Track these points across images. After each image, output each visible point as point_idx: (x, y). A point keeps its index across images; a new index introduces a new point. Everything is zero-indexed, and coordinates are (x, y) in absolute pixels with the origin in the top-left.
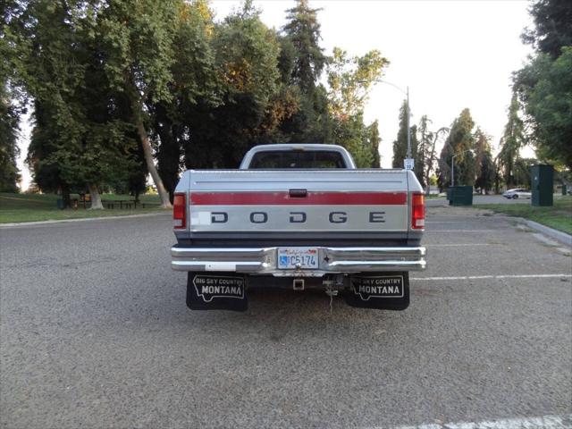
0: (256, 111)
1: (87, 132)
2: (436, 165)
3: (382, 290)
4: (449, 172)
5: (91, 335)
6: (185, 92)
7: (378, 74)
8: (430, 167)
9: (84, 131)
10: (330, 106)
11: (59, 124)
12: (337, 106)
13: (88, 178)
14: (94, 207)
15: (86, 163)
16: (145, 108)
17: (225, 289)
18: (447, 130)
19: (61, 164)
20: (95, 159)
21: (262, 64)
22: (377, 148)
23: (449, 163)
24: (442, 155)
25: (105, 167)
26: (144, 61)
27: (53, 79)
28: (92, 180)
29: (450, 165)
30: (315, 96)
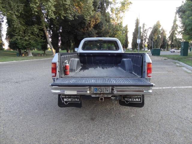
0: (85, 21)
1: (26, 29)
2: (147, 41)
3: (134, 100)
4: (152, 43)
5: (21, 118)
6: (60, 14)
7: (128, 8)
8: (145, 41)
9: (24, 29)
10: (111, 20)
11: (15, 26)
12: (114, 20)
13: (27, 46)
14: (29, 56)
15: (26, 40)
16: (46, 20)
17: (73, 99)
18: (152, 28)
19: (17, 41)
20: (29, 39)
21: (87, 4)
22: (127, 35)
23: (152, 40)
24: (149, 37)
25: (32, 42)
26: (44, 3)
27: (12, 10)
28: (28, 47)
29: (152, 41)
30: (106, 16)
